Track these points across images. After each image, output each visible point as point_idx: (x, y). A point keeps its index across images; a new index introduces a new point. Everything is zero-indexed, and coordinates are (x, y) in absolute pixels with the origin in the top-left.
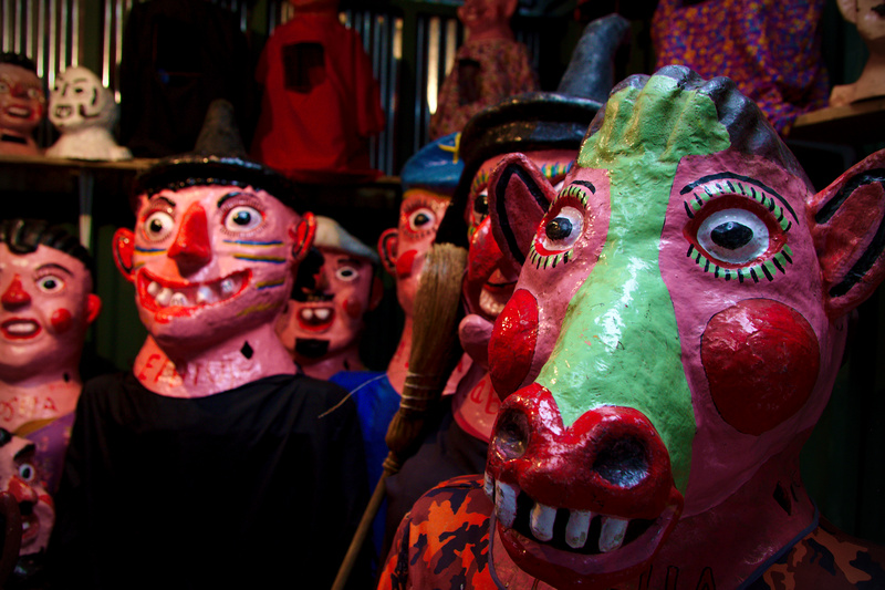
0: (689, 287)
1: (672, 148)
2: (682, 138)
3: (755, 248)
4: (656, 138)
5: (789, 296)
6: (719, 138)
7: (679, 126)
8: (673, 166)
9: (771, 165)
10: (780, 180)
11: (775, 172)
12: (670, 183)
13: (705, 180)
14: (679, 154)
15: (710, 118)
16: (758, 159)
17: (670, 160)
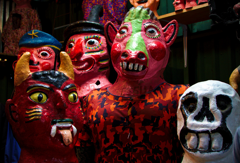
0: (146, 39)
1: (141, 18)
2: (143, 17)
3: (155, 34)
4: (139, 17)
5: (161, 41)
6: (149, 17)
7: (142, 15)
8: (142, 21)
9: (157, 22)
10: (158, 24)
11: (157, 23)
12: (142, 23)
13: (147, 23)
14: (142, 19)
15: (147, 14)
16: (154, 21)
17: (141, 20)
